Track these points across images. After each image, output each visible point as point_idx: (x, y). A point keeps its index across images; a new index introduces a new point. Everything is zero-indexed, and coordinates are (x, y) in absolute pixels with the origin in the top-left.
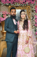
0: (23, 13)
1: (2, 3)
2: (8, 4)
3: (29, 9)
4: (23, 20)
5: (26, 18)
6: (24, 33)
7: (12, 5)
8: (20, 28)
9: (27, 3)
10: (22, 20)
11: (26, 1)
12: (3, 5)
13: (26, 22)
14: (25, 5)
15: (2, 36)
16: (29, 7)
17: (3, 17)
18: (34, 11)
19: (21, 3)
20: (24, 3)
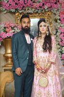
0: (43, 24)
1: (4, 9)
2: (13, 10)
3: (49, 17)
4: (43, 36)
6: (45, 57)
7: (20, 12)
8: (38, 49)
9: (46, 7)
10: (41, 36)
11: (43, 4)
12: (6, 11)
13: (48, 39)
14: (42, 10)
15: (6, 63)
16: (50, 13)
17: (7, 32)
19: (36, 8)
20: (40, 7)
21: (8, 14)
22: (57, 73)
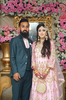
0: (41, 28)
1: (3, 12)
2: (12, 14)
3: (49, 21)
4: (42, 41)
5: (46, 37)
6: (44, 62)
7: (19, 15)
8: (36, 54)
9: (46, 11)
10: (40, 41)
11: (43, 8)
12: (4, 15)
13: (47, 44)
14: (42, 14)
15: (3, 68)
16: (50, 18)
17: (5, 36)
18: (58, 26)
19: (36, 12)
20: (40, 11)
21: (7, 17)
22: (56, 79)
